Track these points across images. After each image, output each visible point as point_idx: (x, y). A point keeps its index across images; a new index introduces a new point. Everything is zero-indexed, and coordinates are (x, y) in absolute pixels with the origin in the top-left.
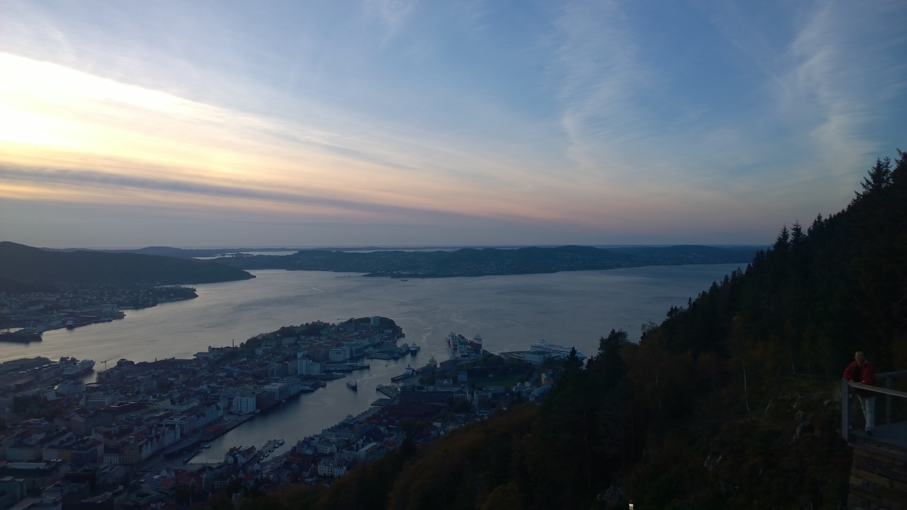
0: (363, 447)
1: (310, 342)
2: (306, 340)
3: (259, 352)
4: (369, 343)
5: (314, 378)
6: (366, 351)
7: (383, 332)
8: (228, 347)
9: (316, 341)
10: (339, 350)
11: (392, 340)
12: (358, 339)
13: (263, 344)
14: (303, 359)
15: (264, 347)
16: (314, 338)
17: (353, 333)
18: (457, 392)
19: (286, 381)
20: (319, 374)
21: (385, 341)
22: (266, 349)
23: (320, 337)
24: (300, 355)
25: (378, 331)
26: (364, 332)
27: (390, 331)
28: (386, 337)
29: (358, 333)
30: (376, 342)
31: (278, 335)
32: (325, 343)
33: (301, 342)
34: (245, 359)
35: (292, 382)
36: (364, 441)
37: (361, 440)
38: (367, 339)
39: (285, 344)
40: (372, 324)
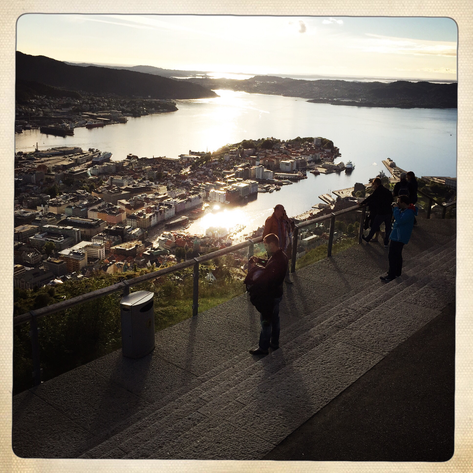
1: (265, 154)
2: (262, 152)
7: (323, 151)
8: (204, 152)
10: (287, 162)
11: (330, 158)
12: (303, 154)
14: (260, 167)
15: (230, 154)
16: (268, 151)
17: (299, 149)
22: (232, 156)
23: (273, 151)
24: (257, 163)
25: (319, 149)
26: (308, 149)
27: (329, 151)
28: (326, 155)
29: (303, 150)
31: (241, 146)
32: (277, 156)
33: (258, 153)
34: (217, 163)
35: (252, 184)
38: (310, 155)
39: (246, 154)
40: (315, 144)
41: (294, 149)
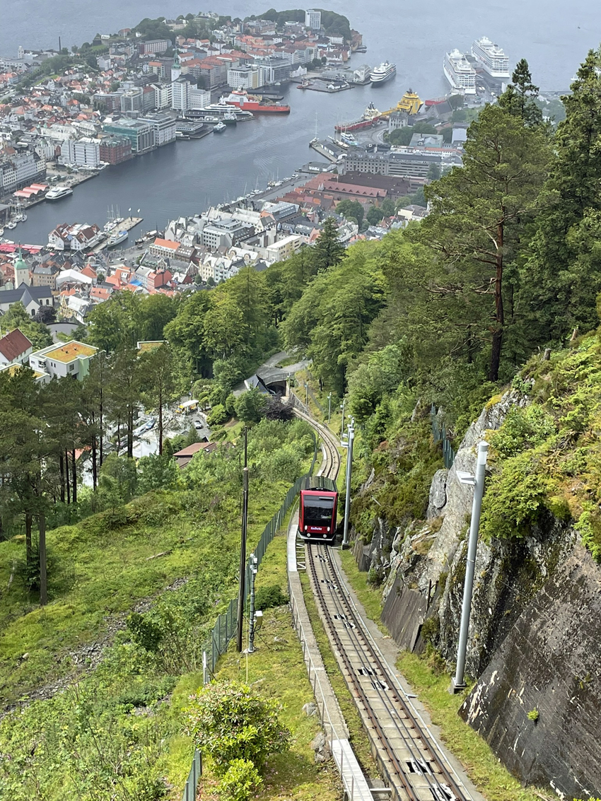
0: (275, 241)
1: (193, 52)
2: (186, 48)
4: (301, 60)
6: (294, 74)
7: (327, 41)
8: (51, 51)
9: (206, 49)
10: (244, 69)
11: (341, 56)
12: (281, 50)
13: (112, 50)
14: (180, 82)
15: (112, 54)
17: (272, 39)
18: (447, 161)
19: (151, 119)
21: (328, 59)
22: (116, 59)
23: (211, 43)
24: (175, 74)
25: (317, 37)
26: (291, 38)
27: (340, 40)
28: (331, 50)
29: (280, 40)
30: (313, 58)
31: (137, 35)
32: (221, 55)
33: (178, 49)
35: (161, 123)
36: (278, 232)
37: (274, 229)
38: (296, 51)
39: (150, 52)
40: (308, 23)
41: (259, 38)
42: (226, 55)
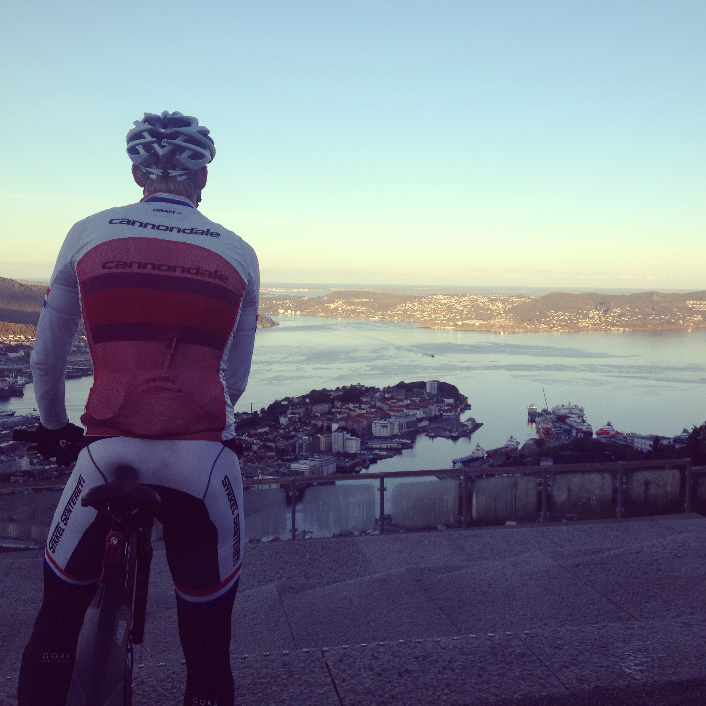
1: (347, 411)
2: (342, 408)
3: (283, 421)
4: (424, 415)
5: (354, 456)
6: (421, 425)
8: (246, 413)
9: (356, 409)
10: (384, 422)
11: (454, 412)
12: (410, 409)
13: (289, 411)
14: (339, 432)
15: (290, 414)
16: (353, 406)
17: (403, 401)
19: (318, 458)
20: (359, 452)
21: (445, 414)
22: (292, 417)
23: (360, 405)
24: (335, 426)
25: (435, 399)
26: (417, 400)
27: (451, 401)
28: (446, 408)
29: (409, 402)
30: (433, 414)
31: (307, 400)
32: (367, 412)
33: (337, 410)
34: (267, 429)
35: (325, 461)
38: (421, 409)
39: (316, 412)
40: (428, 391)
41: (394, 401)
42: (371, 413)
